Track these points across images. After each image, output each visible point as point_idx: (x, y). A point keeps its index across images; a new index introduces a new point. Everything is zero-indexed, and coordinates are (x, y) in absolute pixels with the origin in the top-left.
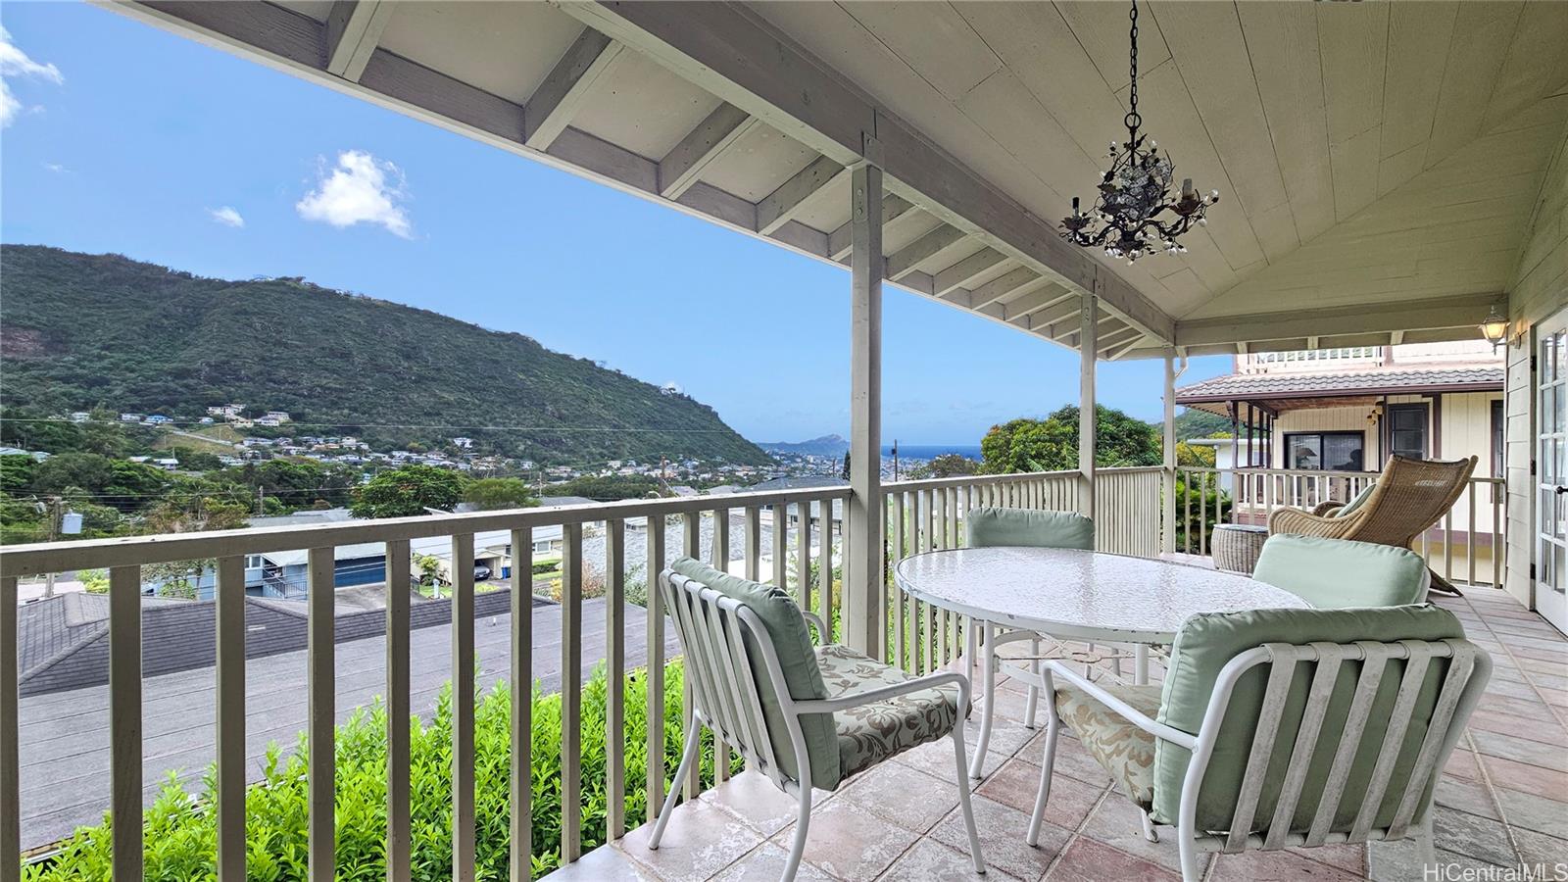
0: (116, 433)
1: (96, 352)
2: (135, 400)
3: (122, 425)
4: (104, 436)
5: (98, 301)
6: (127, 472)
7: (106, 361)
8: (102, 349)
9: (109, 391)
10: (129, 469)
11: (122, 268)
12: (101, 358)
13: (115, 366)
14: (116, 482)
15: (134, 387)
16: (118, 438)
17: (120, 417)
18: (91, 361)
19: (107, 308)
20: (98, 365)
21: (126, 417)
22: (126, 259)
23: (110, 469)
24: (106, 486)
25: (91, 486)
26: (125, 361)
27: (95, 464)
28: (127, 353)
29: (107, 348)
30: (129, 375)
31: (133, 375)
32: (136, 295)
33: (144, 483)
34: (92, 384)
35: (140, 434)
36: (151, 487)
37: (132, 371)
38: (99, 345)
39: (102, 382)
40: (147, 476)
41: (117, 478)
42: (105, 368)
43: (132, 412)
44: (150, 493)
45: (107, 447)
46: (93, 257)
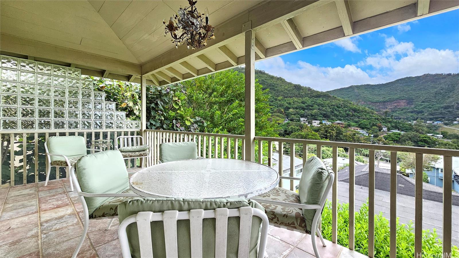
0: (423, 127)
1: (420, 103)
2: (431, 117)
3: (427, 124)
4: (420, 128)
5: (421, 89)
6: (424, 138)
7: (423, 106)
8: (422, 102)
9: (423, 115)
10: (425, 137)
11: (428, 78)
12: (421, 105)
13: (425, 107)
14: (421, 141)
15: (431, 113)
16: (423, 128)
17: (426, 122)
18: (418, 106)
19: (424, 90)
20: (421, 107)
21: (428, 122)
22: (430, 75)
23: (419, 137)
24: (418, 142)
25: (415, 142)
26: (428, 105)
27: (416, 136)
28: (429, 103)
29: (423, 102)
30: (429, 109)
31: (431, 109)
32: (432, 85)
33: (430, 142)
34: (418, 113)
35: (432, 127)
36: (432, 143)
37: (431, 108)
38: (421, 101)
39: (421, 112)
40: (431, 140)
41: (422, 140)
42: (422, 108)
43: (430, 120)
44: (431, 145)
45: (420, 131)
46: (420, 76)
